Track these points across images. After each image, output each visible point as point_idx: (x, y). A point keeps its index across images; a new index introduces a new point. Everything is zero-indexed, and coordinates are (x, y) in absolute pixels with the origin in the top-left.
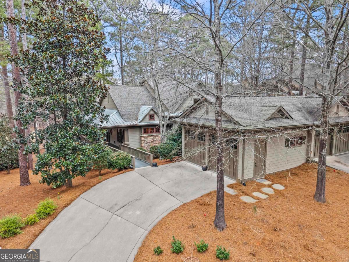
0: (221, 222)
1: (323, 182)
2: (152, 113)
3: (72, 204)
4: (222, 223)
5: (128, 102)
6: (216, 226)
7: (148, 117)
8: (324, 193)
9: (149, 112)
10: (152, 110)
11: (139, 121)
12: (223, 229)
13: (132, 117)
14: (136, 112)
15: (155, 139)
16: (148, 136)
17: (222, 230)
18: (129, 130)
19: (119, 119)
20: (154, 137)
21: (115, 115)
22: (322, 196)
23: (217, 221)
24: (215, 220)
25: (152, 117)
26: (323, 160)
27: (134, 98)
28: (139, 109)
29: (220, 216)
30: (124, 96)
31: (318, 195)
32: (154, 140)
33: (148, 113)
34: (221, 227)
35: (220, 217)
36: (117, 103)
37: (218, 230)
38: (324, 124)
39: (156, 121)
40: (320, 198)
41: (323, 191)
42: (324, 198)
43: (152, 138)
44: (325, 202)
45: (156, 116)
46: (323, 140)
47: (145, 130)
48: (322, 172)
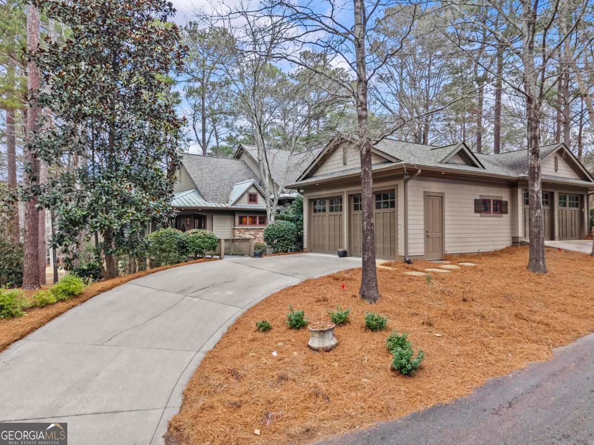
0: (370, 290)
1: (540, 238)
2: (253, 191)
3: (113, 290)
4: (372, 291)
5: (214, 178)
6: (363, 297)
7: (246, 197)
8: (543, 258)
9: (249, 188)
10: (253, 185)
11: (231, 203)
12: (375, 300)
13: (220, 197)
14: (226, 192)
15: (258, 236)
16: (247, 230)
17: (373, 302)
18: (214, 217)
19: (198, 200)
20: (257, 232)
21: (192, 194)
22: (541, 262)
23: (365, 288)
24: (362, 286)
25: (253, 199)
26: (536, 199)
27: (223, 173)
28: (232, 188)
29: (369, 278)
30: (207, 170)
31: (534, 261)
32: (256, 237)
33: (247, 191)
34: (372, 297)
35: (369, 281)
36: (195, 177)
37: (366, 301)
38: (533, 141)
39: (261, 204)
40: (538, 265)
41: (541, 253)
42: (545, 266)
43: (253, 233)
44: (546, 272)
45: (259, 198)
46: (534, 167)
47: (241, 218)
48: (536, 221)
